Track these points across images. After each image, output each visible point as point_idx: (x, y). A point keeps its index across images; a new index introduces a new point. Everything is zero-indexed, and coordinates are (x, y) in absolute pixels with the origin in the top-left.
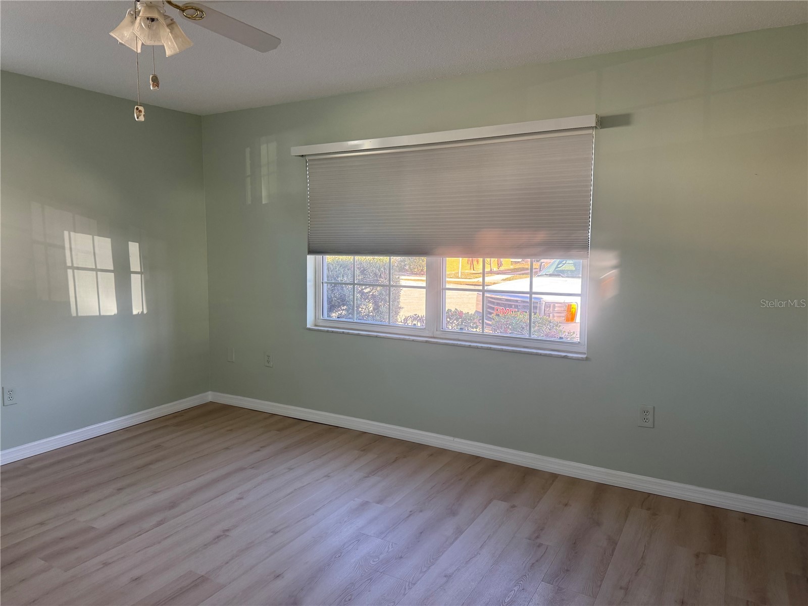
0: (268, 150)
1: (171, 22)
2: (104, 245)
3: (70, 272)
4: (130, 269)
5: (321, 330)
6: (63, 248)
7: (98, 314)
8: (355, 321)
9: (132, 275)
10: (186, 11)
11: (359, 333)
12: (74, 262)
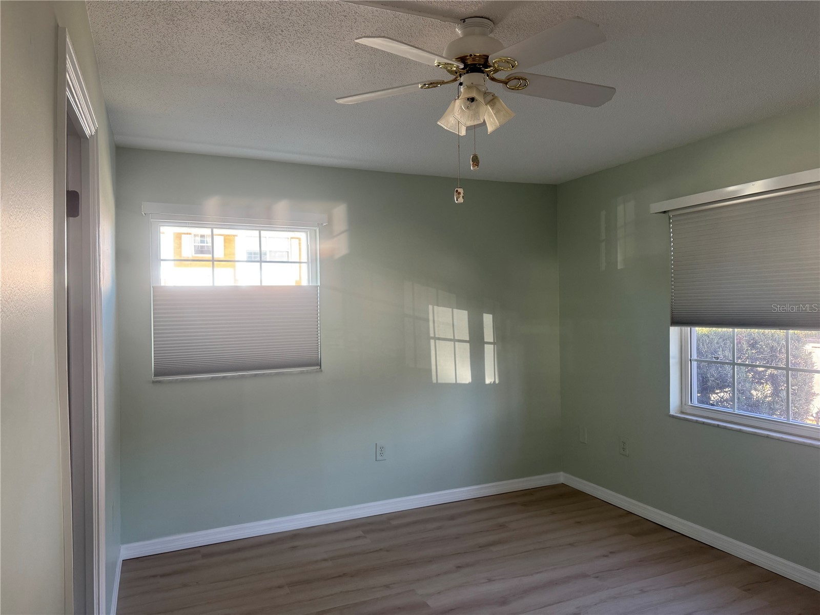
0: (625, 210)
1: (492, 98)
2: (462, 317)
3: (432, 342)
4: (484, 340)
5: (687, 419)
6: (427, 320)
7: (454, 382)
8: (736, 412)
9: (485, 345)
10: (509, 83)
11: (740, 429)
12: (436, 333)
